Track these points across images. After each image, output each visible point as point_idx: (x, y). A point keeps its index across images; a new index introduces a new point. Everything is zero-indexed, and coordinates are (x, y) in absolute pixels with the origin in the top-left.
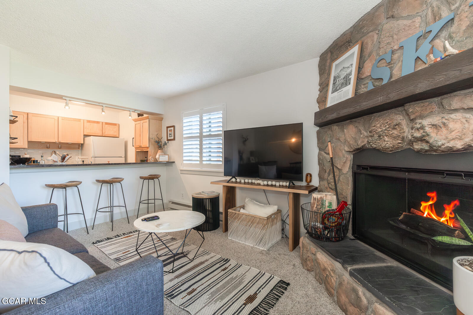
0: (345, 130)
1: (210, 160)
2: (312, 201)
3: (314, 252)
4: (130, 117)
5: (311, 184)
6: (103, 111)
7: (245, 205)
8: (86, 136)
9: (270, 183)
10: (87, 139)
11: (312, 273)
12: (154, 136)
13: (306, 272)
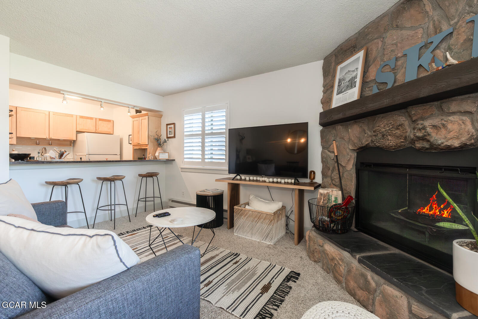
0: (349, 130)
1: (212, 158)
2: (319, 196)
3: (321, 244)
4: (129, 114)
5: (315, 181)
6: (101, 107)
7: (250, 202)
8: (78, 132)
9: (275, 180)
10: (80, 135)
11: (319, 264)
12: (153, 133)
13: (313, 263)
